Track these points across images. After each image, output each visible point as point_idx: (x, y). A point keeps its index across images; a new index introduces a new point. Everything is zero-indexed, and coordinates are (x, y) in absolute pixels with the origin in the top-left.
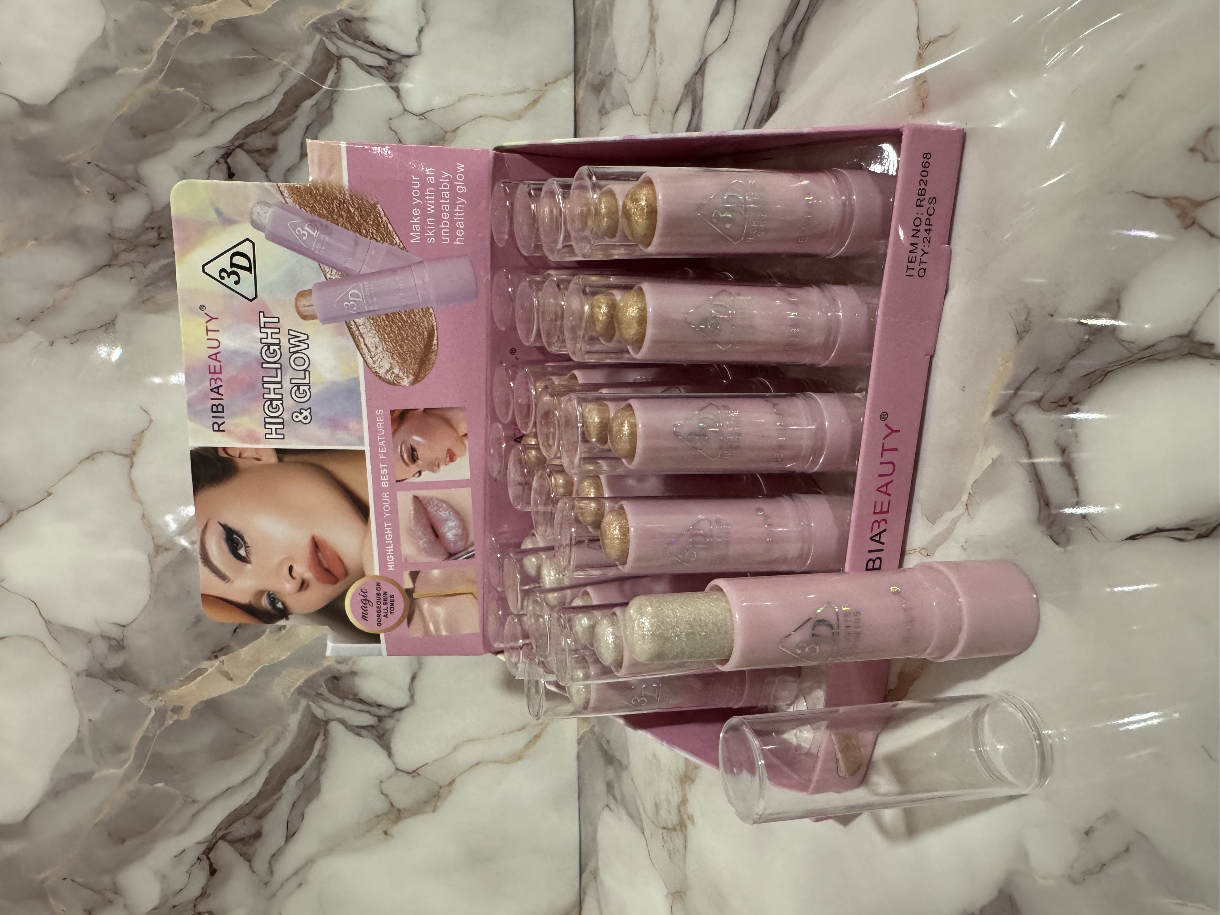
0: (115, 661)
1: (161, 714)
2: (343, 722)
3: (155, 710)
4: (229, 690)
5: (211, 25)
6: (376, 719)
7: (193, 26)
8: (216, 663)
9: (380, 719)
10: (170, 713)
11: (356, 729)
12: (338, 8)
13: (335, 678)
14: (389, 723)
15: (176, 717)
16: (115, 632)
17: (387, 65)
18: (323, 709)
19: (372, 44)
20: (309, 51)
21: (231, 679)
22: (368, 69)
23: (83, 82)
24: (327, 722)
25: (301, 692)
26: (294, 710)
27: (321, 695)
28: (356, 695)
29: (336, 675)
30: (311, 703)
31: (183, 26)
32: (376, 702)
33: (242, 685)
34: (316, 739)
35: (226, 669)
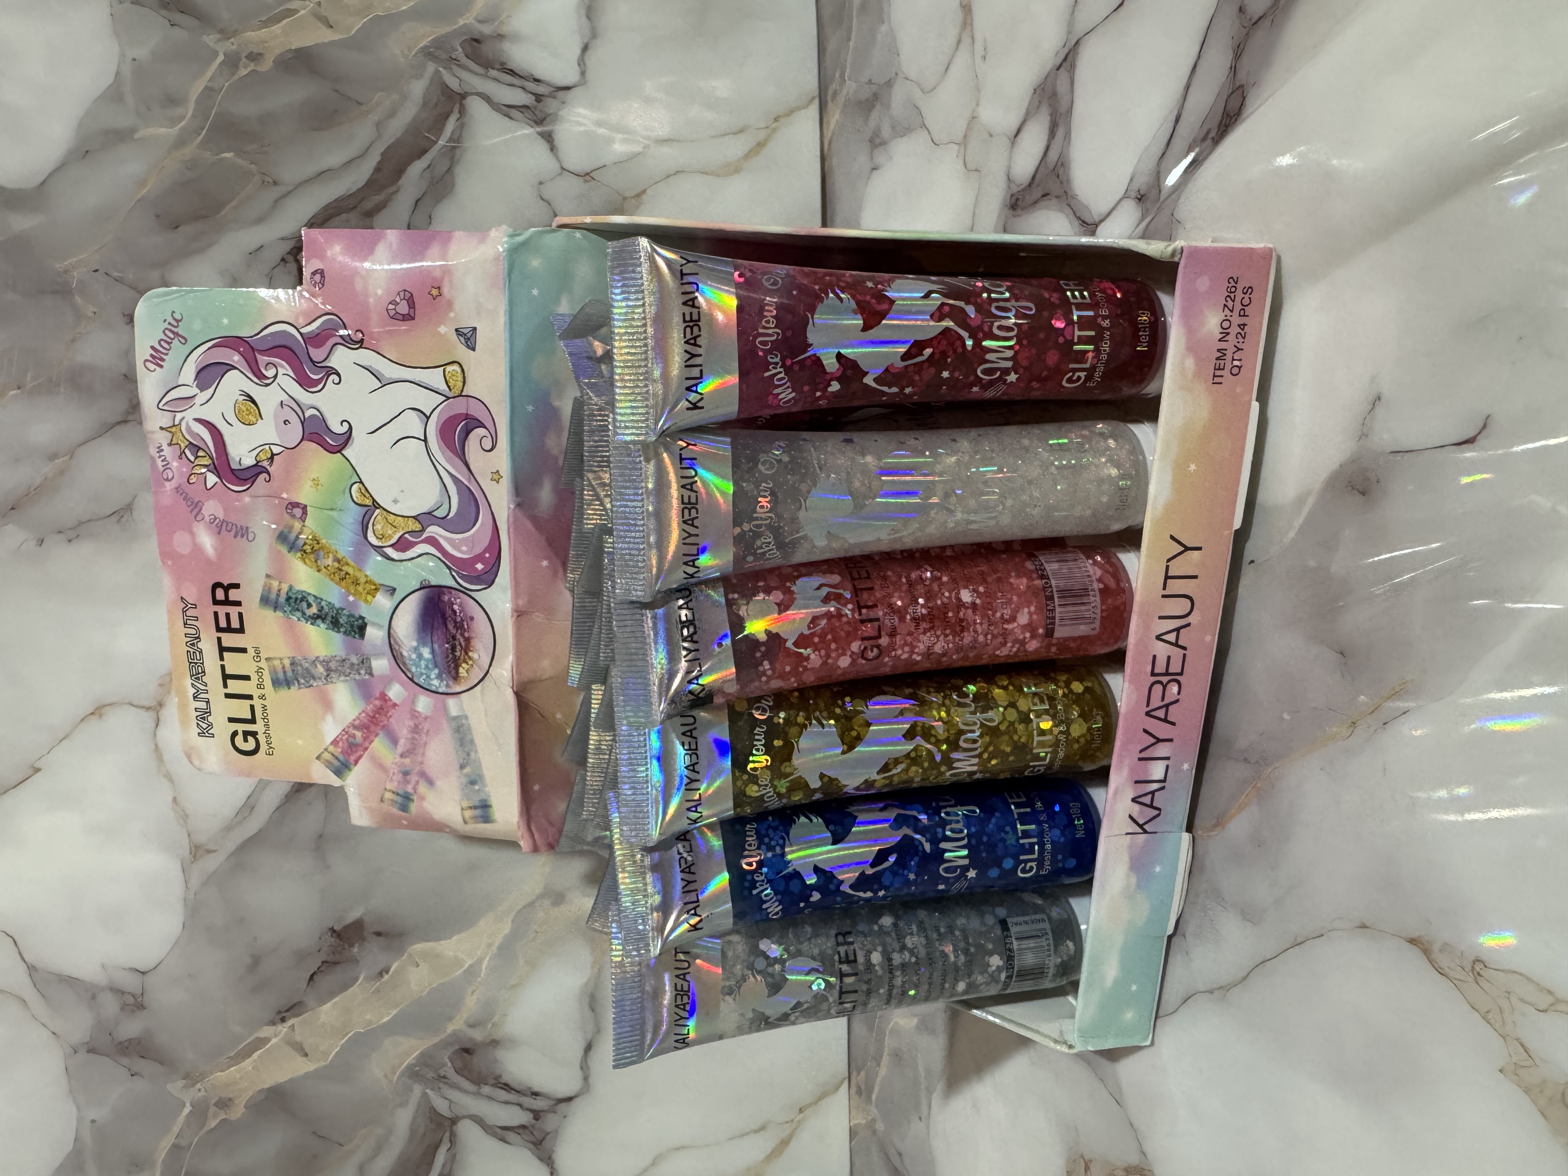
0: (131, 1028)
1: (200, 1112)
2: (479, 1121)
3: (192, 1105)
4: (302, 1072)
5: (272, 59)
6: (531, 1116)
7: (248, 62)
8: (283, 1029)
9: (537, 1115)
10: (213, 1109)
11: (499, 1131)
12: (461, 22)
13: (467, 1051)
14: (550, 1122)
15: (222, 1116)
16: (131, 983)
17: (535, 103)
18: (446, 1099)
19: (512, 72)
20: (418, 88)
21: (306, 1055)
22: (507, 110)
23: (87, 152)
24: (454, 1121)
25: (414, 1073)
26: (403, 1104)
27: (444, 1077)
28: (498, 1077)
29: (468, 1046)
30: (428, 1091)
31: (232, 62)
32: (530, 1088)
33: (323, 1063)
34: (436, 1147)
35: (298, 1038)
